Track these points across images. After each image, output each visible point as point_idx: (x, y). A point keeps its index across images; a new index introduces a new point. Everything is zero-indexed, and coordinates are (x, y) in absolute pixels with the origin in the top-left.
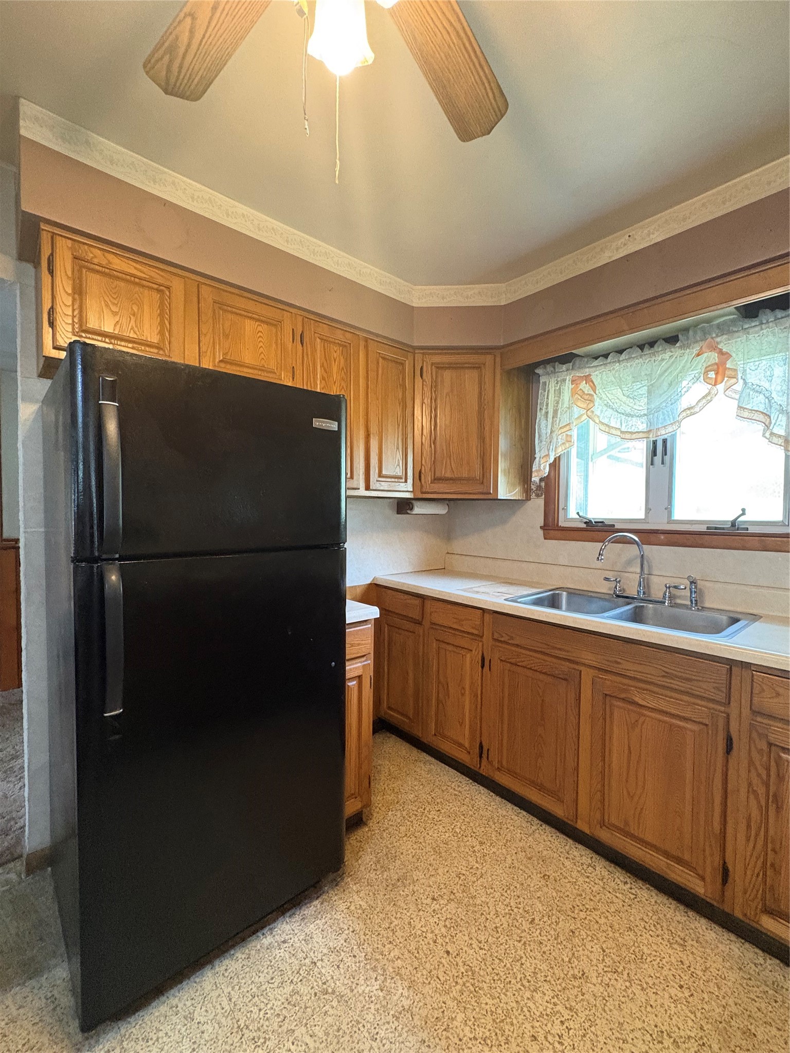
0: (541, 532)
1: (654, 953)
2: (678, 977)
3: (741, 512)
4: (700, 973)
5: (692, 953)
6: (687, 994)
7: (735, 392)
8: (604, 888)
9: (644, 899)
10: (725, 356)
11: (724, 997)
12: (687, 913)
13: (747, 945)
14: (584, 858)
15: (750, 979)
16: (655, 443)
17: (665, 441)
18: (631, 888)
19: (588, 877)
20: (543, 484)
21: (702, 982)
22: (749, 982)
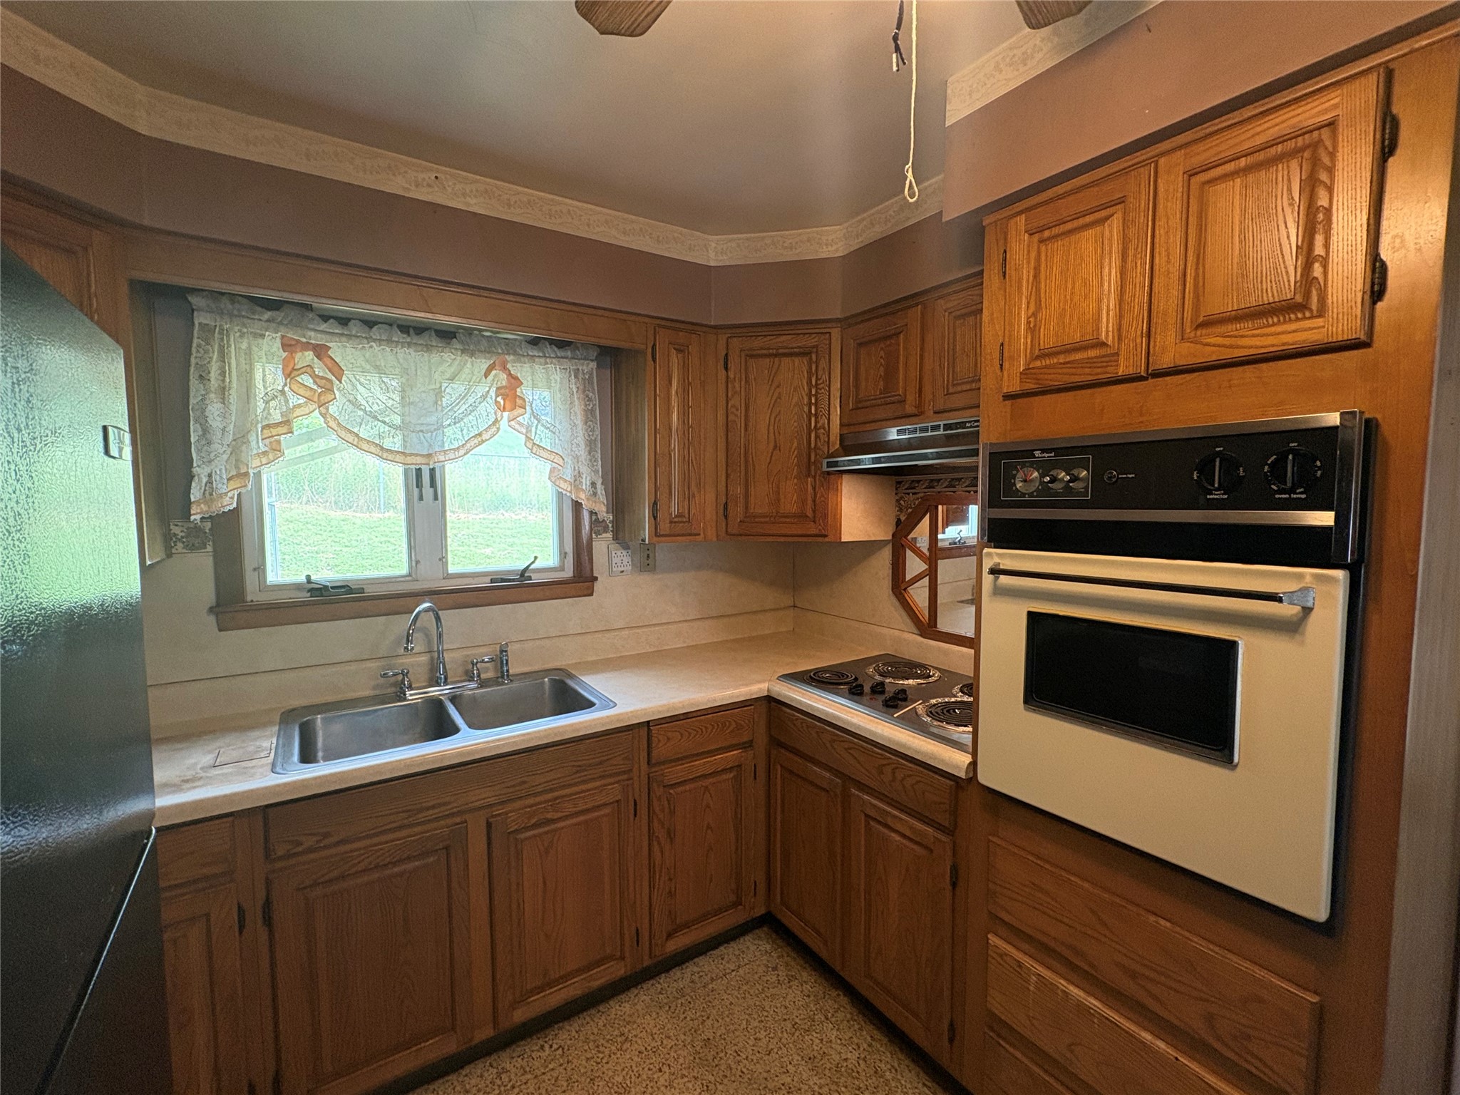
0: (212, 619)
2: (651, 1067)
7: (520, 424)
10: (515, 381)
11: (677, 1040)
13: (644, 986)
16: (419, 471)
17: (432, 471)
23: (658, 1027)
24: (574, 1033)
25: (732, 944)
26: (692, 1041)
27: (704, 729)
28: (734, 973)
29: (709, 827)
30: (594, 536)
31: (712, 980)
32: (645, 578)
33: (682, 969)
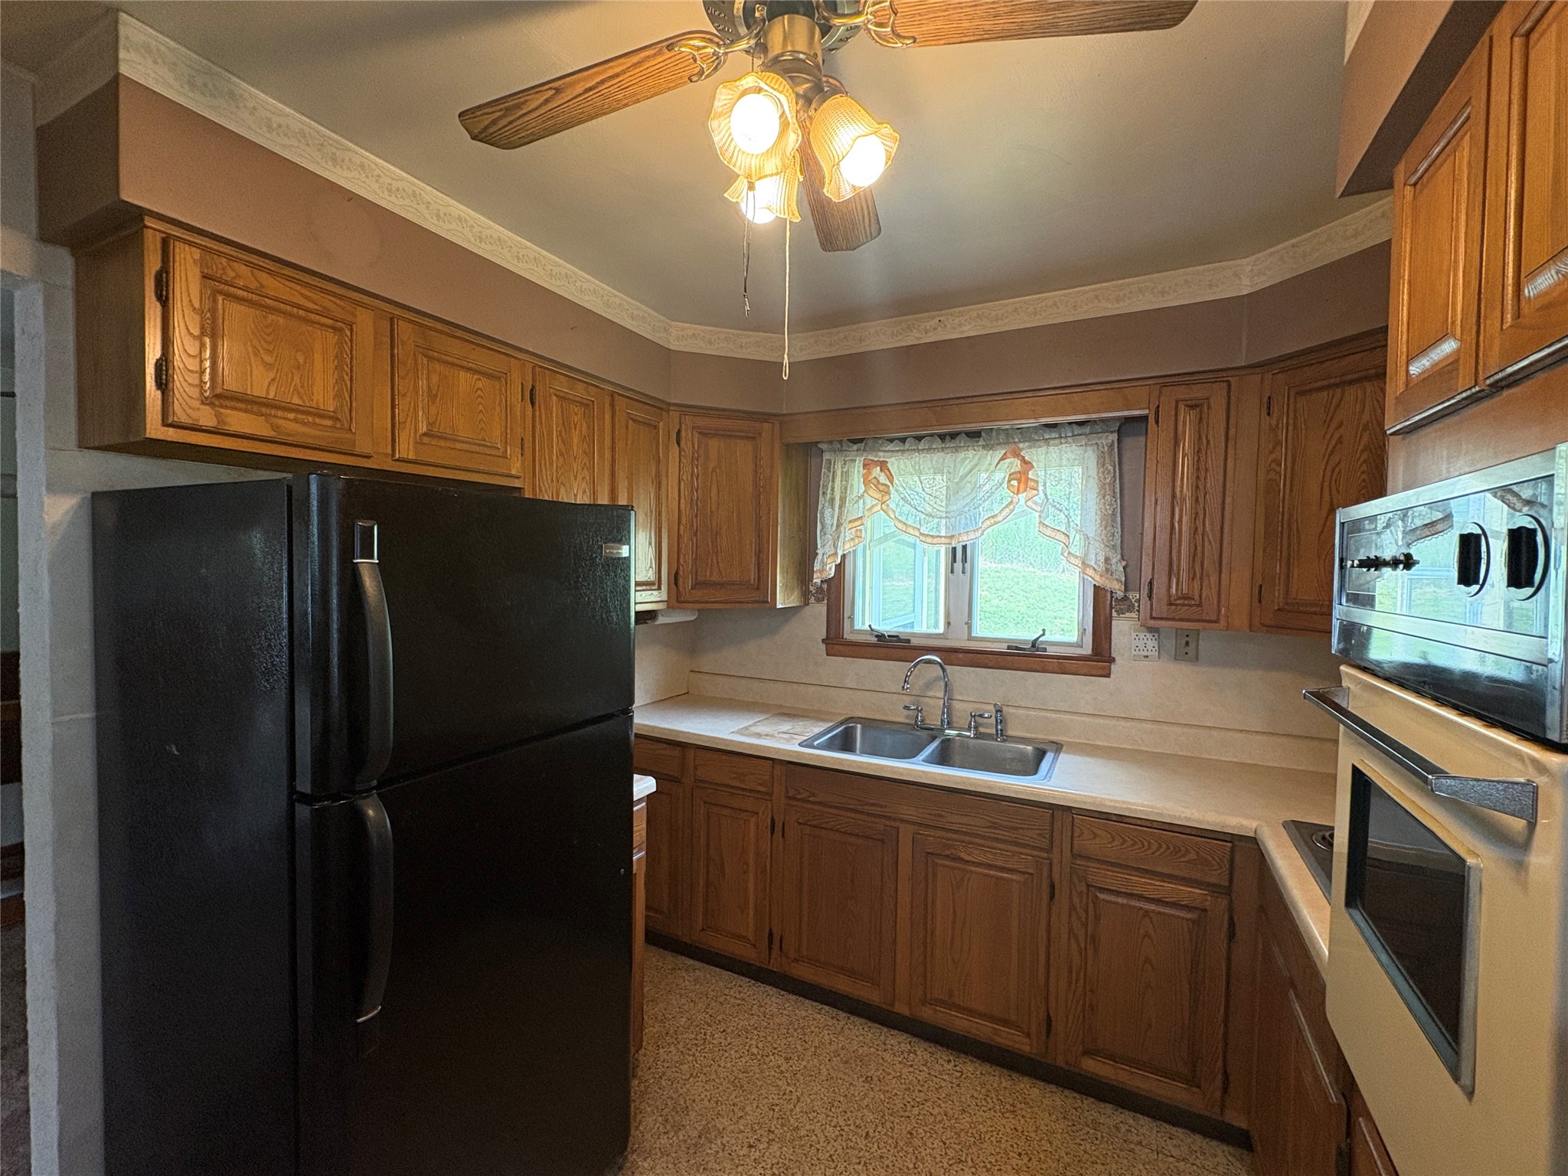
0: (823, 647)
1: (990, 1129)
2: (1015, 1146)
3: (1042, 633)
4: (1033, 1135)
5: (1023, 1117)
6: (1026, 1159)
7: (1036, 503)
8: (929, 1074)
9: (969, 1074)
10: (1027, 464)
11: (1056, 1151)
12: (1010, 1076)
13: (1067, 1092)
14: (902, 1045)
15: (1074, 1125)
16: (954, 549)
17: (964, 547)
18: (955, 1066)
19: (912, 1066)
20: (825, 586)
21: (1035, 1142)
22: (1074, 1128)
23: (1049, 1128)
24: (978, 1072)
27: (1146, 844)
29: (1148, 960)
30: (1114, 614)
32: (1183, 672)
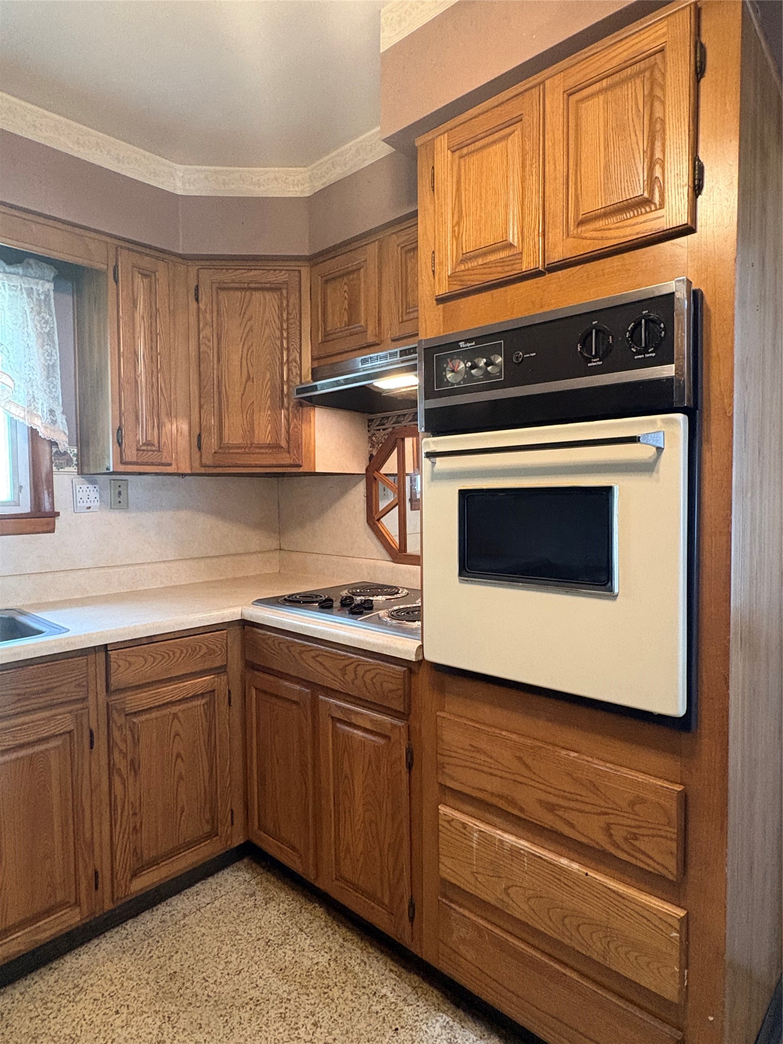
1: (74, 1023)
2: (107, 1011)
4: (113, 988)
5: (92, 985)
6: (124, 1010)
21: (120, 991)
23: (120, 971)
24: (18, 996)
25: (210, 879)
26: (157, 978)
27: (171, 654)
28: (209, 906)
29: (179, 756)
30: (54, 469)
31: (185, 916)
32: (116, 516)
33: (153, 911)
